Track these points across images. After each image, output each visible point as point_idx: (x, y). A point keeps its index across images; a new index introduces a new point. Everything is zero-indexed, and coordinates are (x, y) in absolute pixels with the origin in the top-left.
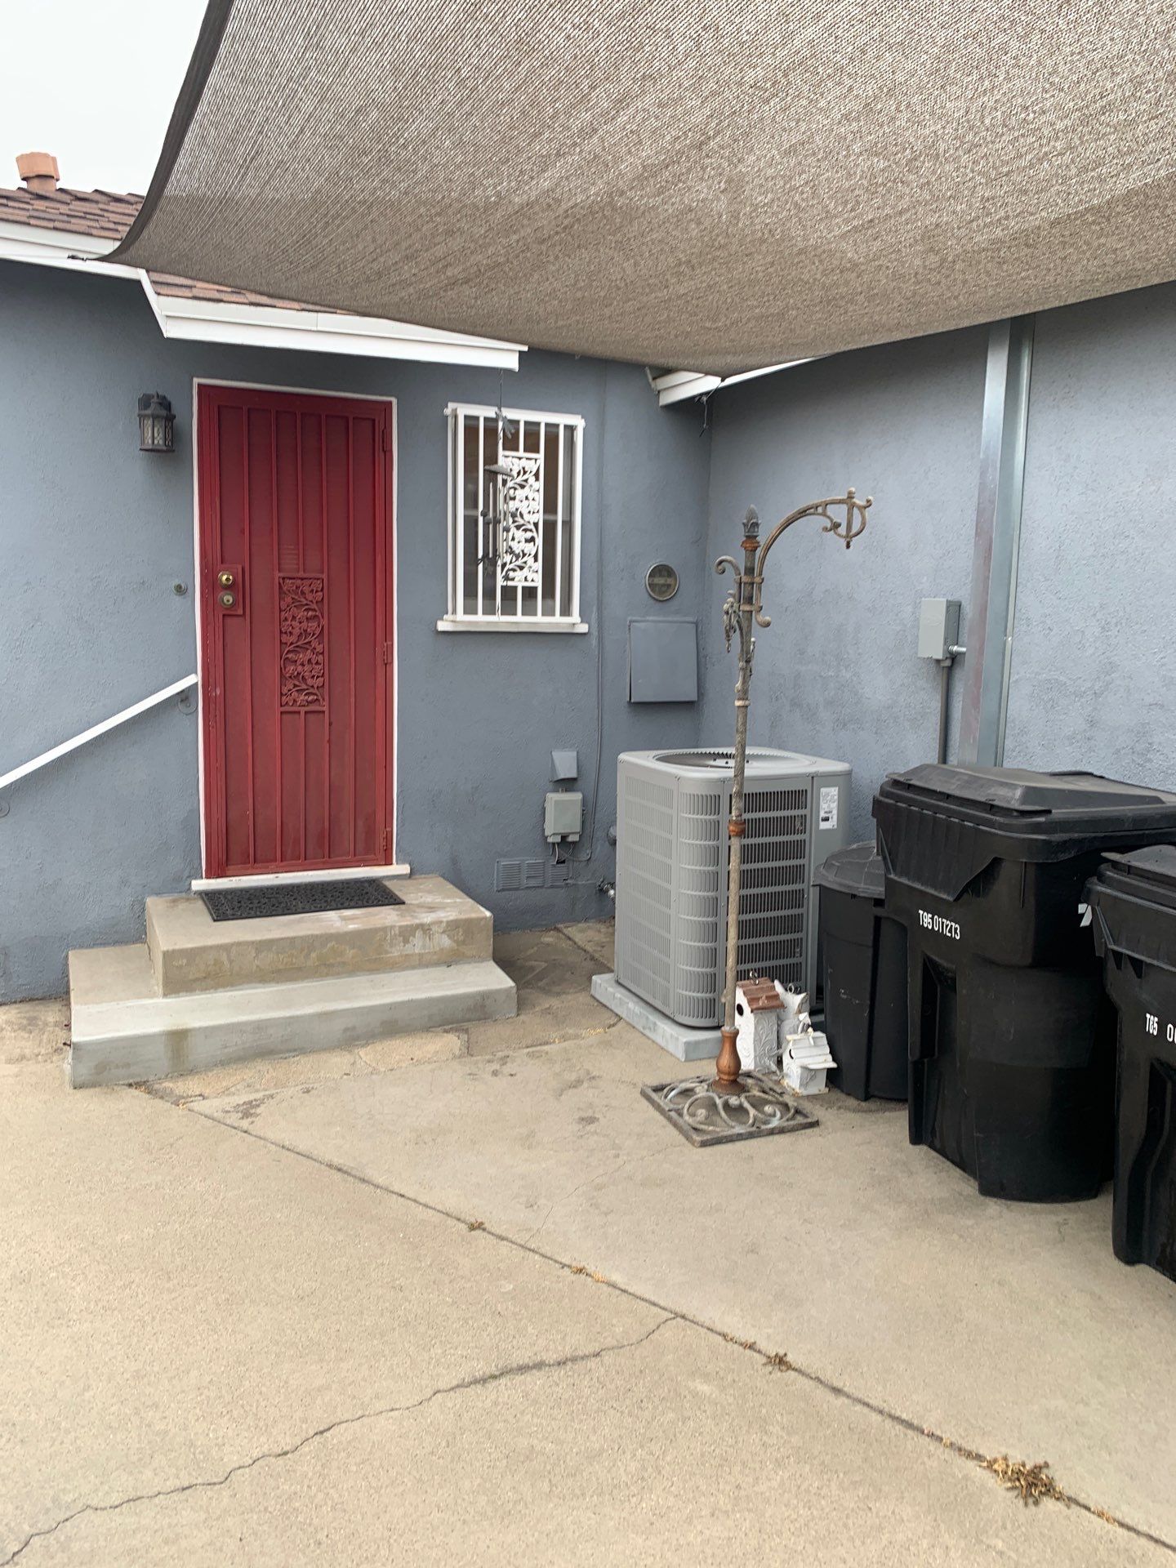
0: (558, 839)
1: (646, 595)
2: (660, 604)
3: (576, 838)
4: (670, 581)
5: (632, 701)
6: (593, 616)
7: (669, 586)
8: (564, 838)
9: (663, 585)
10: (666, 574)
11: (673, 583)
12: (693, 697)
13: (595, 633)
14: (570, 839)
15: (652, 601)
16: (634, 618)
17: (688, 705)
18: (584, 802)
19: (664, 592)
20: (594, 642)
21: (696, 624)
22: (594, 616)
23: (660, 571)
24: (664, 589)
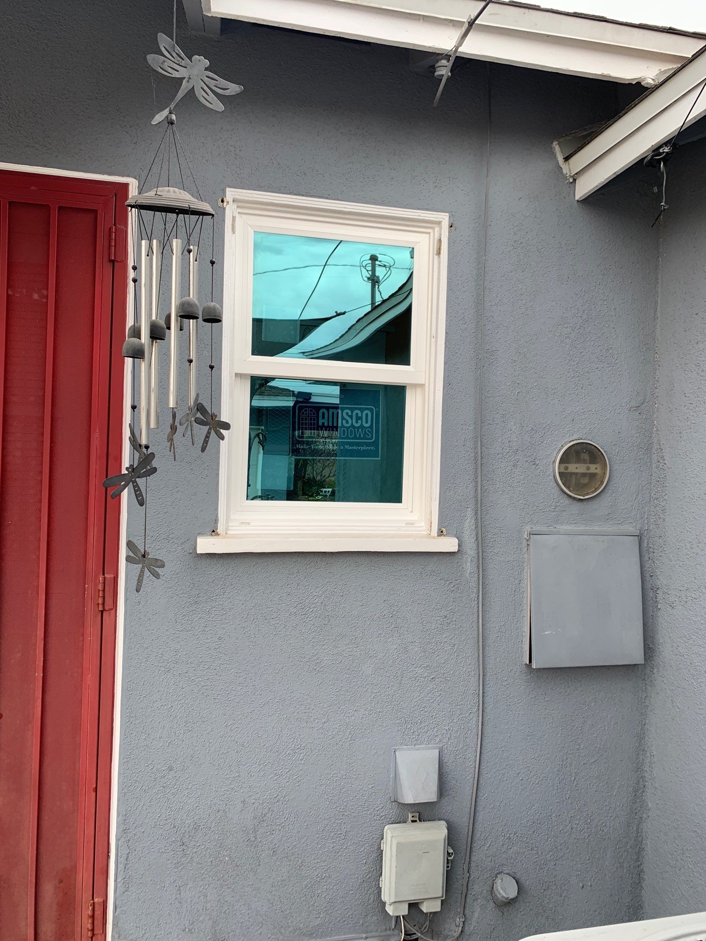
0: (404, 910)
1: (556, 491)
2: (580, 504)
3: (436, 906)
4: (594, 468)
5: (534, 666)
6: (467, 525)
7: (593, 476)
8: (414, 906)
9: (584, 475)
10: (586, 456)
11: (598, 471)
12: (637, 656)
13: (471, 550)
14: (425, 908)
15: (567, 501)
16: (537, 528)
17: (629, 669)
18: (451, 840)
19: (585, 485)
20: (469, 567)
21: (640, 537)
22: (469, 524)
23: (578, 453)
24: (585, 480)
